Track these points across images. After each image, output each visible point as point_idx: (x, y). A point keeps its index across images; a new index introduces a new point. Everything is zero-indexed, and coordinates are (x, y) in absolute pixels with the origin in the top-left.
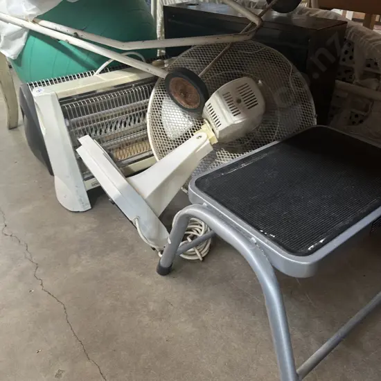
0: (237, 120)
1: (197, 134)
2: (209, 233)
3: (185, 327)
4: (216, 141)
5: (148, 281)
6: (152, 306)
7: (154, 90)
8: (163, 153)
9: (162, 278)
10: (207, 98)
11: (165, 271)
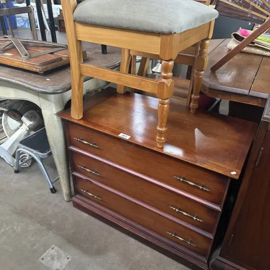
0: (31, 123)
1: (21, 127)
2: (30, 157)
3: (25, 183)
4: (28, 129)
5: (12, 176)
6: (14, 181)
7: (3, 114)
8: (10, 135)
9: (16, 174)
10: (22, 117)
11: (17, 172)
